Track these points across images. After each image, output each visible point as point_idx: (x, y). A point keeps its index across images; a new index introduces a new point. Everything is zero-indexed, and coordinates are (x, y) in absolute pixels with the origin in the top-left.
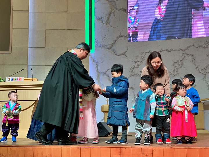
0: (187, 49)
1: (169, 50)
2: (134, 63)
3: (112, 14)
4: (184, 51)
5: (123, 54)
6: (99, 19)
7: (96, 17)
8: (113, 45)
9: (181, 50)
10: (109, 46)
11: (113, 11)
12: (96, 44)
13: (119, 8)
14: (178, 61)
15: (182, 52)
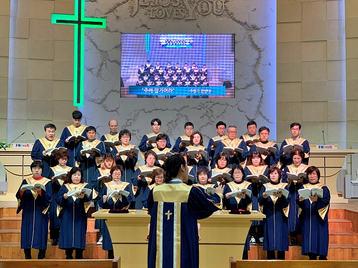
0: (181, 109)
1: (163, 109)
2: (126, 121)
3: (104, 65)
4: (178, 111)
5: (115, 111)
6: (89, 70)
7: (85, 67)
8: (104, 99)
9: (176, 110)
10: (99, 101)
11: (105, 62)
12: (85, 97)
13: (112, 60)
14: (172, 121)
15: (176, 112)
